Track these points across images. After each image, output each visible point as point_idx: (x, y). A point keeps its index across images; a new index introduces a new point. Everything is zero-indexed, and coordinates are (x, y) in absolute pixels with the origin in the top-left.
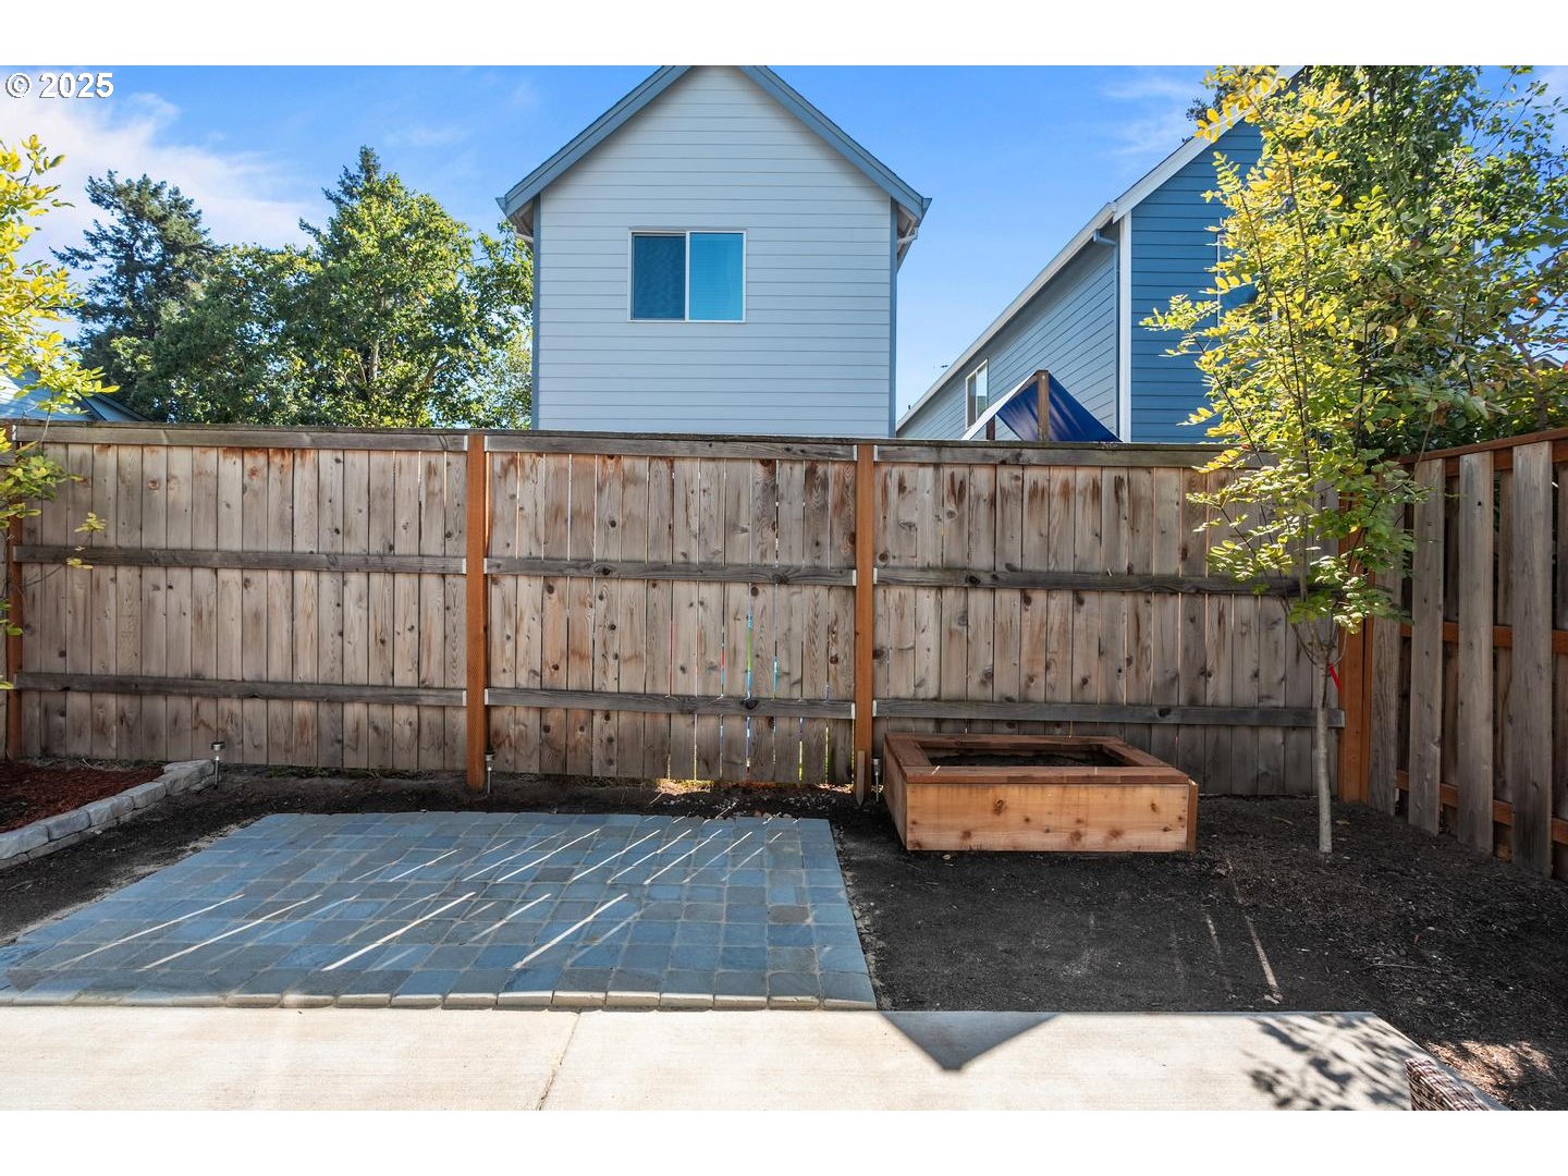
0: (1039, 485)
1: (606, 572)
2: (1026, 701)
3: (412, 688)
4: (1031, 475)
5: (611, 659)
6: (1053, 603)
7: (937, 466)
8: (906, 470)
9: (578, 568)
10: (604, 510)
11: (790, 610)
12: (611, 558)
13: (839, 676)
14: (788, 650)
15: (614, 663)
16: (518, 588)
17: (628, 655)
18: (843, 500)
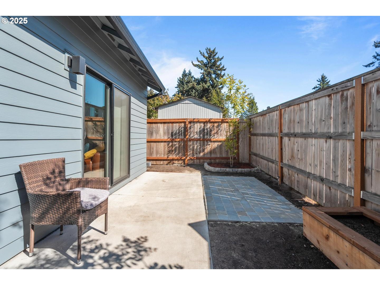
1: (296, 136)
3: (274, 160)
9: (292, 135)
10: (297, 119)
11: (335, 148)
12: (298, 132)
13: (351, 177)
14: (335, 163)
15: (298, 160)
16: (286, 139)
17: (300, 159)
18: (353, 104)
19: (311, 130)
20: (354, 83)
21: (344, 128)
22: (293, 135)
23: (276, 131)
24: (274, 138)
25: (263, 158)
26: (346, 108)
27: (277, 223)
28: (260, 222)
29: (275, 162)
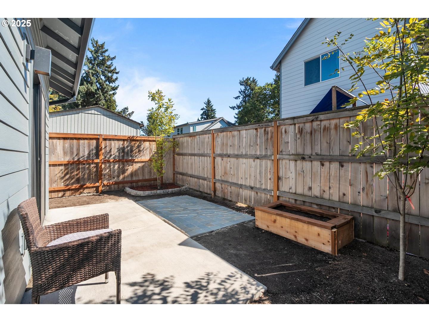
0: (326, 126)
1: (229, 156)
2: (322, 198)
3: (206, 178)
4: (323, 123)
5: (231, 174)
6: (331, 166)
7: (295, 124)
8: (287, 127)
9: (225, 155)
10: (230, 143)
11: (261, 166)
12: (231, 153)
13: (271, 183)
14: (260, 176)
15: (231, 176)
16: (218, 160)
17: (233, 174)
18: (272, 137)
19: (242, 152)
20: (273, 124)
21: (267, 152)
22: (227, 156)
23: (209, 151)
24: (206, 158)
25: (192, 176)
26: (268, 139)
27: (236, 224)
28: (226, 227)
29: (208, 179)
